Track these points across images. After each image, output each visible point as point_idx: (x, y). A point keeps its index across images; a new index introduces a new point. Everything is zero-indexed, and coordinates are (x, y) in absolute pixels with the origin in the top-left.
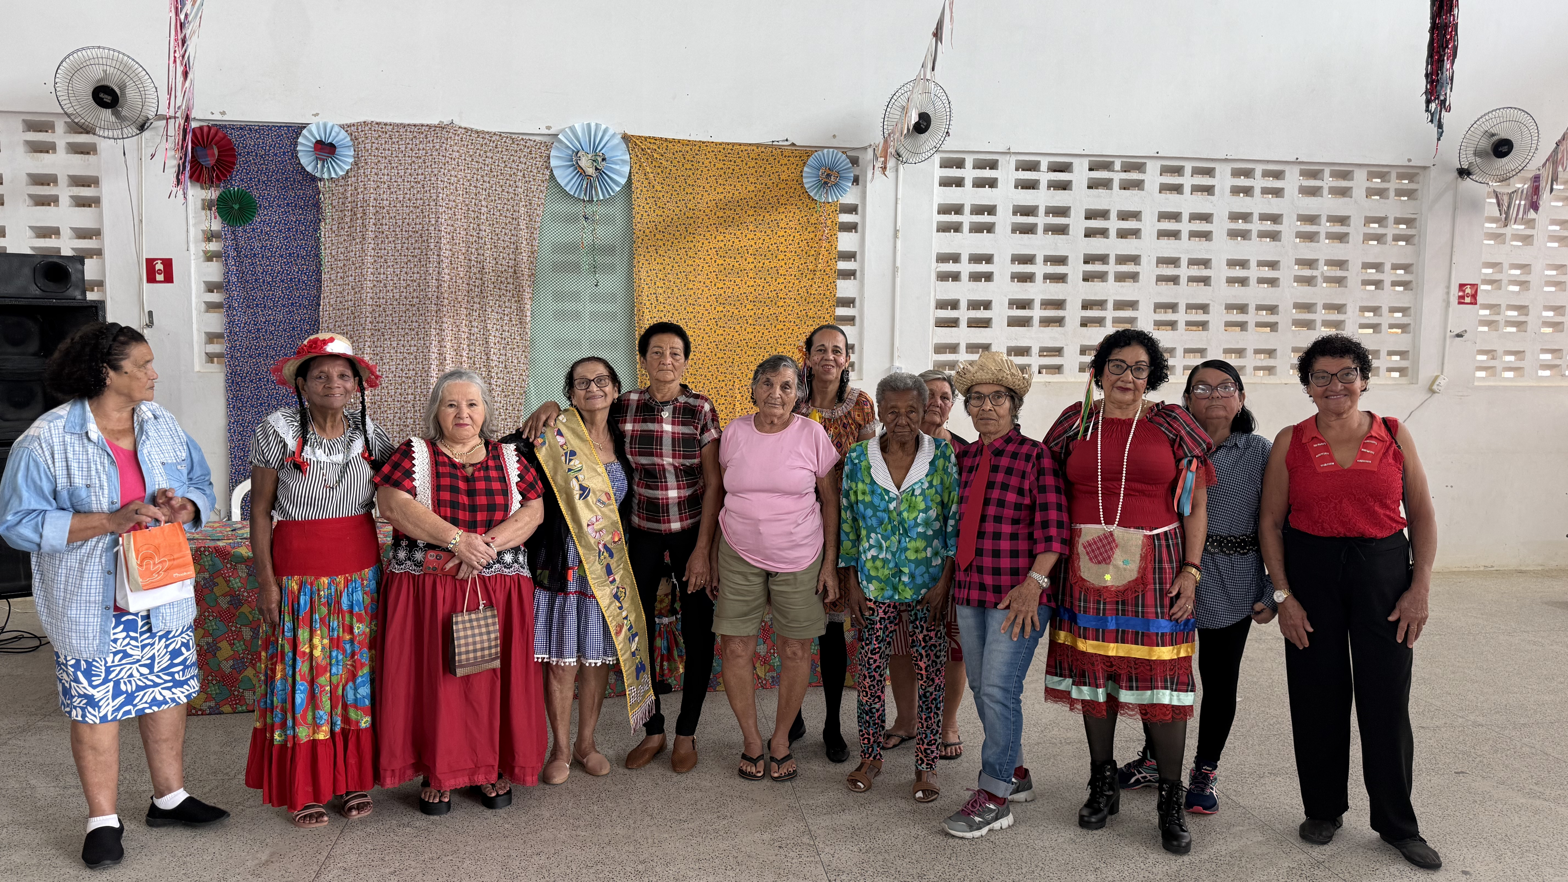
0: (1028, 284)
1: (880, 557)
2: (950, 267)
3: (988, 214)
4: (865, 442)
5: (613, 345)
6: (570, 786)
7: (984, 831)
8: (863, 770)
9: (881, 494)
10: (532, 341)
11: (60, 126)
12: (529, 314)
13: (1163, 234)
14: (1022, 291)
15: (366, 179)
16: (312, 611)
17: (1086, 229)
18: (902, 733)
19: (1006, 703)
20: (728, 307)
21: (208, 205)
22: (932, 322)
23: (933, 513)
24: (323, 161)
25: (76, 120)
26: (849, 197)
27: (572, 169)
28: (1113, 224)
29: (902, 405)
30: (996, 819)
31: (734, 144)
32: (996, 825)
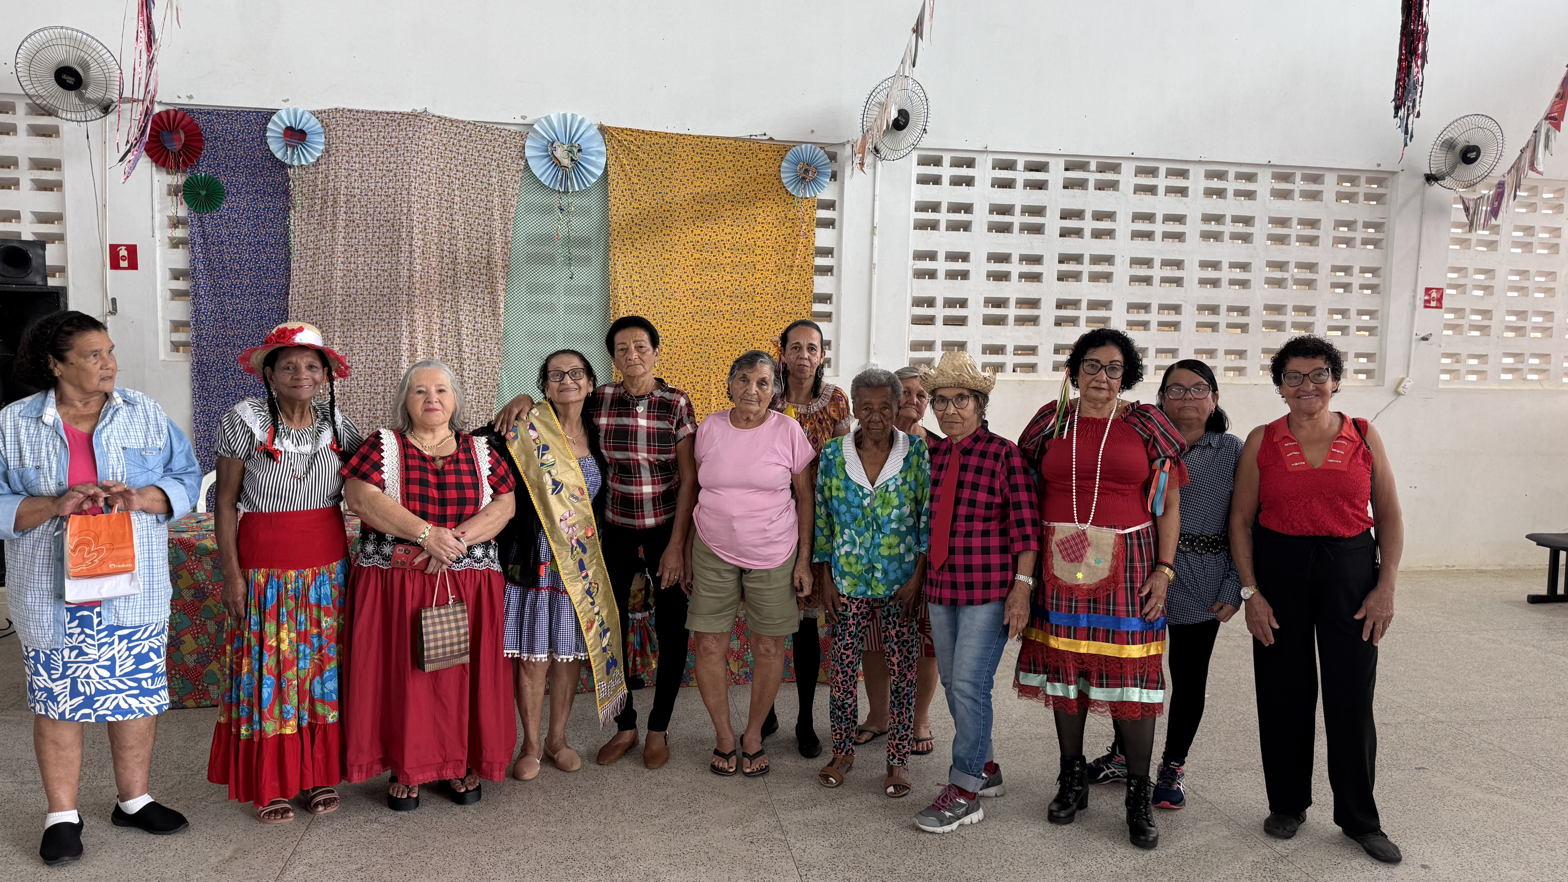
0: (1004, 283)
1: (854, 552)
2: (927, 265)
3: (965, 212)
4: (840, 438)
5: (587, 338)
6: (540, 782)
7: (955, 826)
8: (835, 766)
9: (855, 491)
10: (506, 334)
11: (21, 108)
12: (502, 305)
13: (1137, 235)
14: (998, 290)
15: (337, 167)
16: (279, 604)
17: (1061, 228)
18: (874, 728)
19: (976, 698)
20: (704, 302)
21: (173, 191)
22: (908, 319)
23: (906, 510)
24: (293, 147)
25: (38, 102)
26: (827, 193)
27: (547, 159)
28: (1088, 224)
29: (876, 401)
30: (967, 813)
31: (711, 138)
32: (967, 820)
